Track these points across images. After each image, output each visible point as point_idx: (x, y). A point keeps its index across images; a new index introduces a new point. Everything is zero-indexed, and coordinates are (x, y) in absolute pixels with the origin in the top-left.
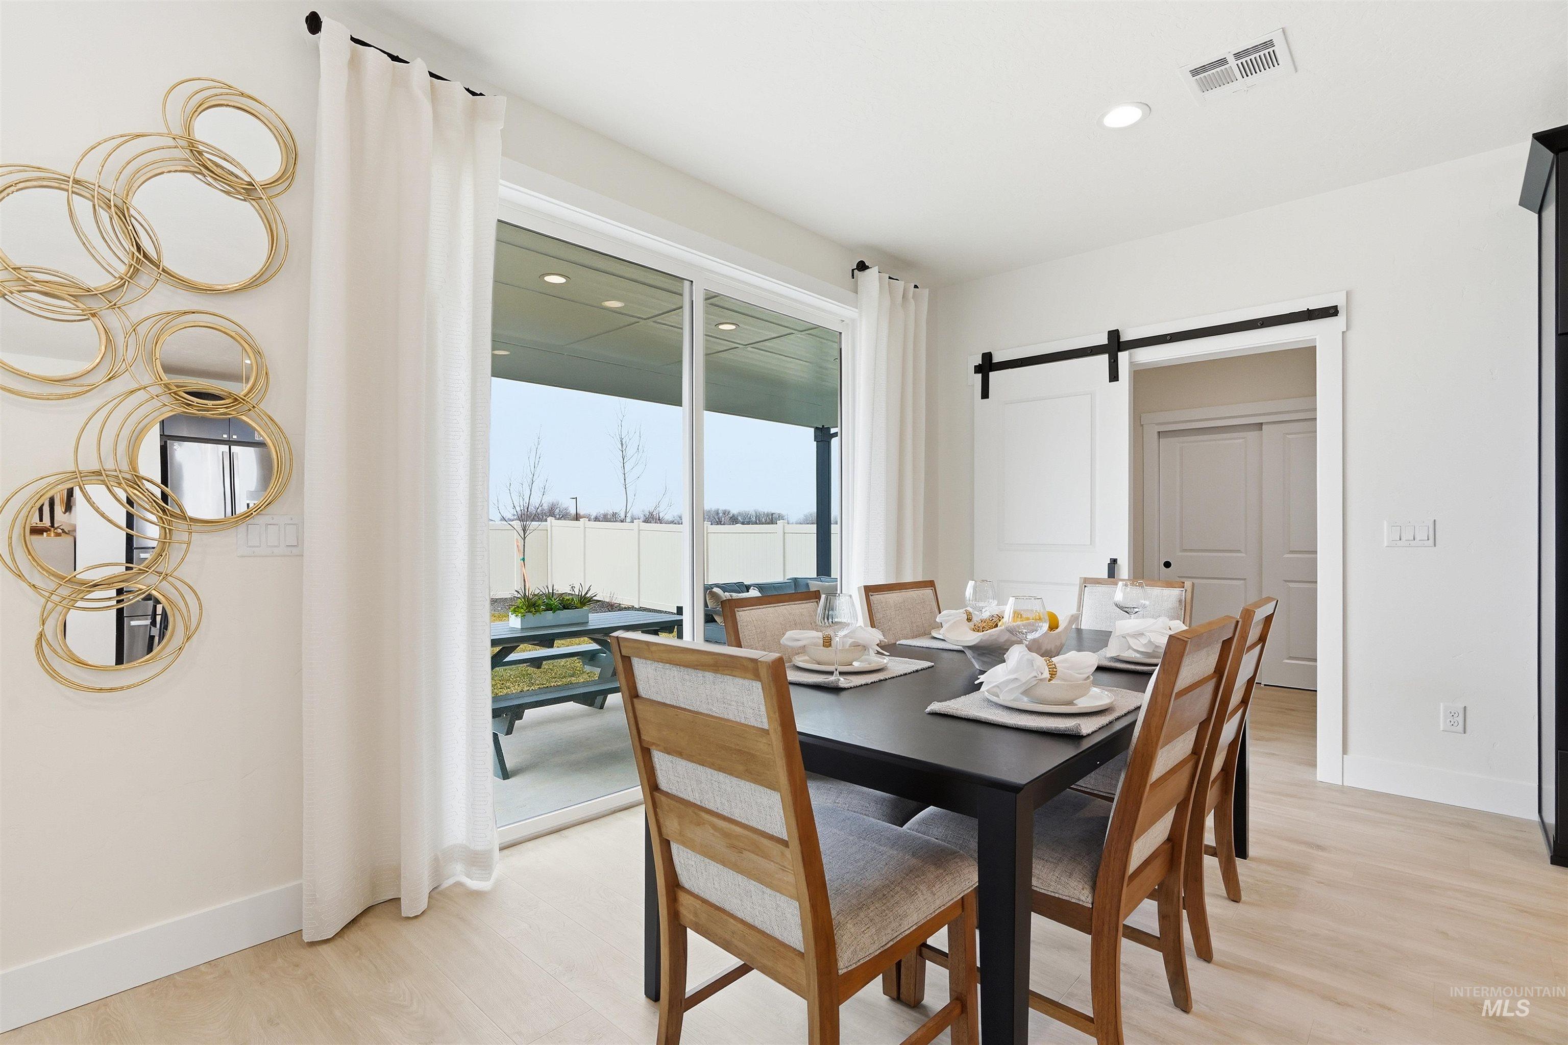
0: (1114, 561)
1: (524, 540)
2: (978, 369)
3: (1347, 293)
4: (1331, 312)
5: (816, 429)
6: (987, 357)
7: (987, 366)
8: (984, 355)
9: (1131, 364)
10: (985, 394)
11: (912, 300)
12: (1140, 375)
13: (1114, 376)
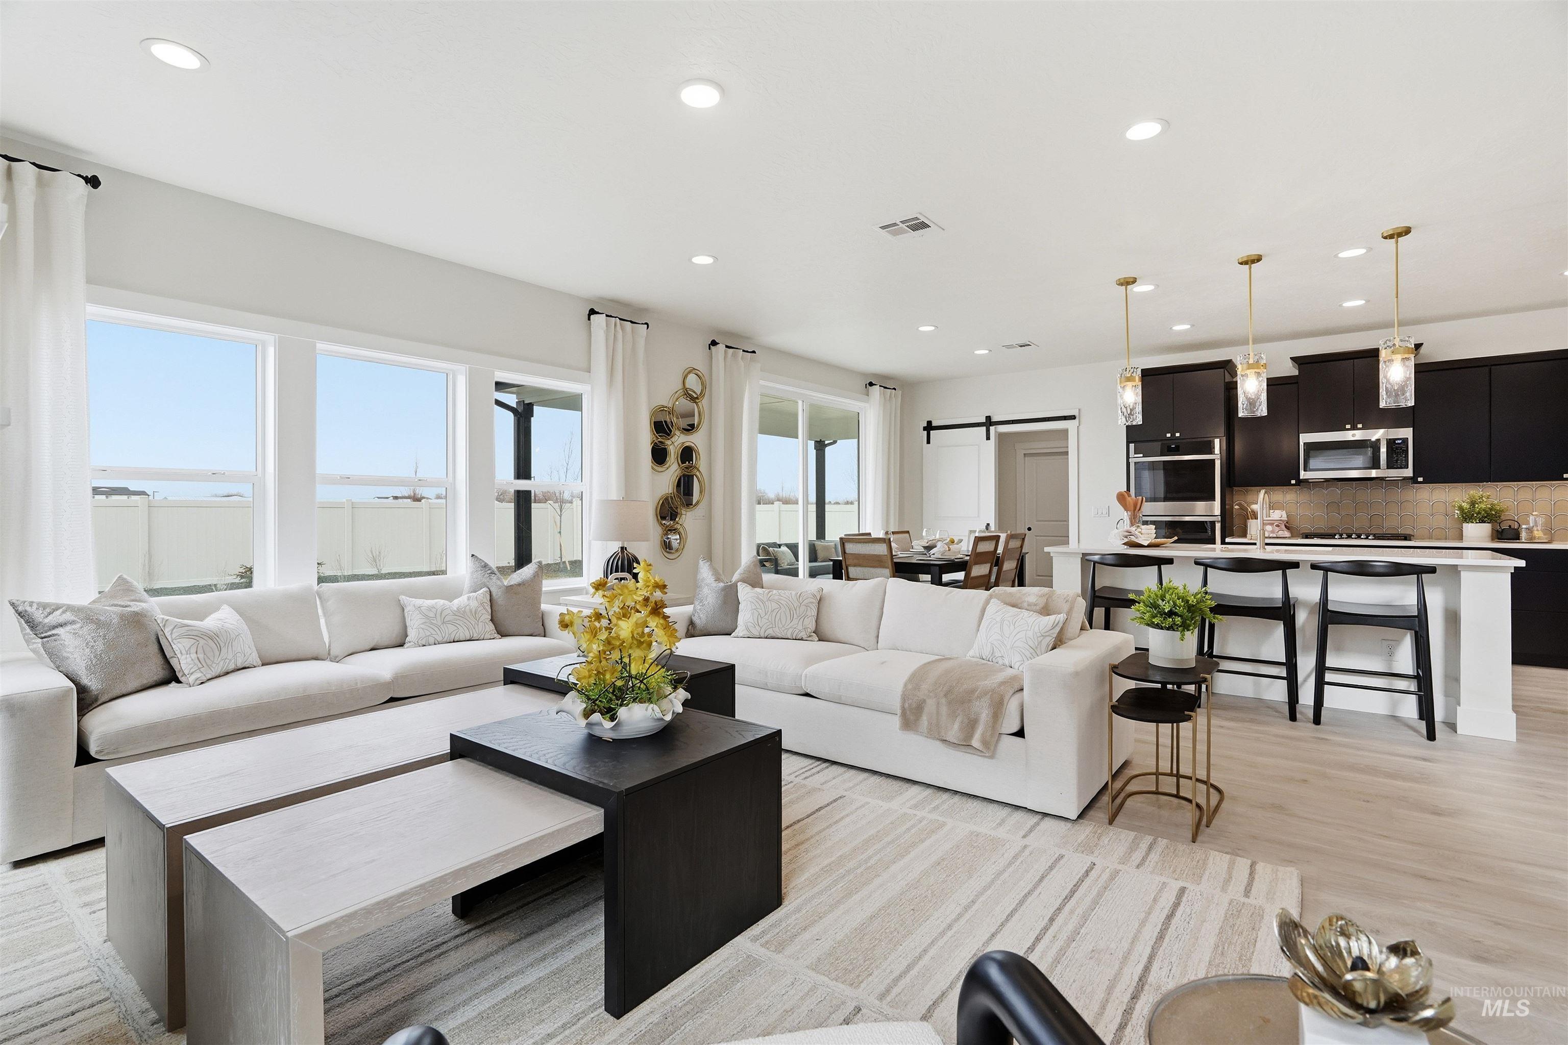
0: (988, 524)
1: (561, 517)
2: (925, 429)
3: (1079, 410)
4: (1073, 417)
5: (816, 442)
6: (929, 423)
7: (929, 427)
8: (928, 422)
9: (996, 432)
10: (928, 442)
11: (894, 399)
12: (1001, 437)
13: (988, 438)
